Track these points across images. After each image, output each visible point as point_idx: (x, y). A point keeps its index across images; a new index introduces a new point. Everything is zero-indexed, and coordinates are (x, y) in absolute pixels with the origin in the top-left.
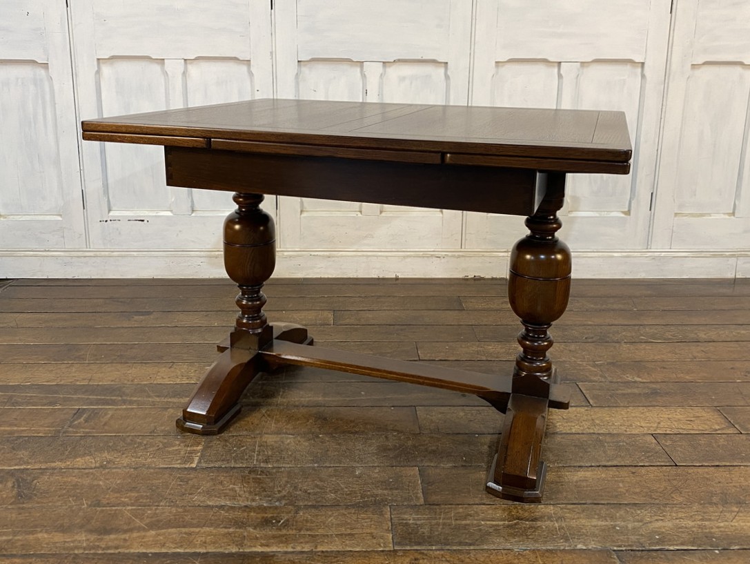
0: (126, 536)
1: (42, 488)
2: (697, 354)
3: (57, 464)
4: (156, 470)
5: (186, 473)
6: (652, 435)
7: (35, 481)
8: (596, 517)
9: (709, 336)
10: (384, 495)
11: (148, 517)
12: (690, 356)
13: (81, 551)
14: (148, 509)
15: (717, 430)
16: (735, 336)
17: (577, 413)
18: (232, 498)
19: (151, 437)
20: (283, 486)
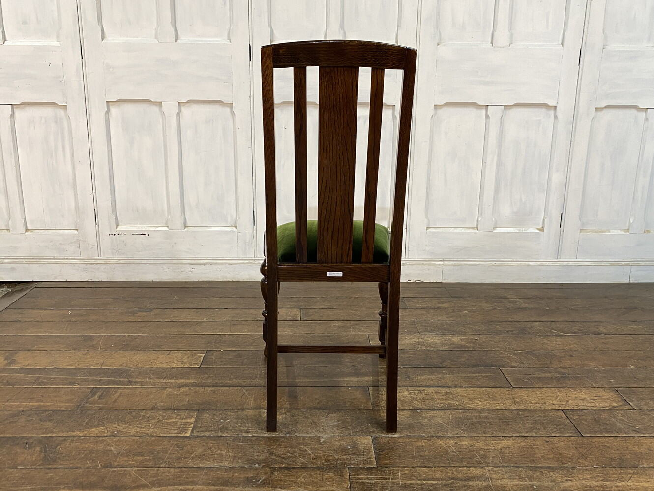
3: (77, 433)
4: (157, 438)
6: (562, 410)
7: (59, 447)
8: (517, 477)
9: (608, 330)
10: (344, 459)
12: (593, 346)
15: (615, 407)
17: (501, 393)
18: (219, 461)
19: (152, 411)
20: (261, 451)
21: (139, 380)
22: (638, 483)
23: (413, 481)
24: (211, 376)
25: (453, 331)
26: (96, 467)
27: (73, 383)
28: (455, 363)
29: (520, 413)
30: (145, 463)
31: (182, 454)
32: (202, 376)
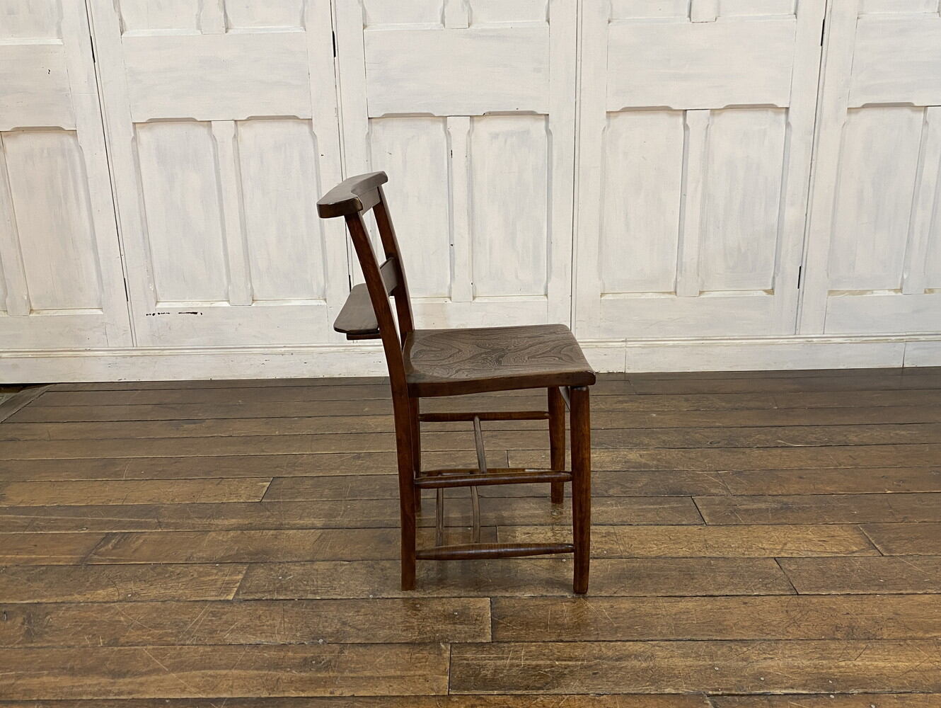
0: (143, 679)
1: (56, 625)
2: (843, 461)
3: (77, 597)
4: (186, 603)
5: (219, 606)
6: (775, 558)
7: (47, 618)
8: (694, 655)
9: (860, 438)
10: (447, 631)
11: (170, 658)
12: (835, 462)
13: (90, 697)
14: (171, 649)
16: (891, 437)
17: (688, 533)
18: (269, 634)
19: (184, 565)
20: (329, 621)
21: (172, 522)
22: (870, 663)
23: (541, 662)
24: (274, 513)
25: (631, 443)
26: (95, 646)
27: (81, 528)
28: (628, 490)
29: (712, 562)
30: (164, 639)
31: (217, 626)
32: (261, 514)
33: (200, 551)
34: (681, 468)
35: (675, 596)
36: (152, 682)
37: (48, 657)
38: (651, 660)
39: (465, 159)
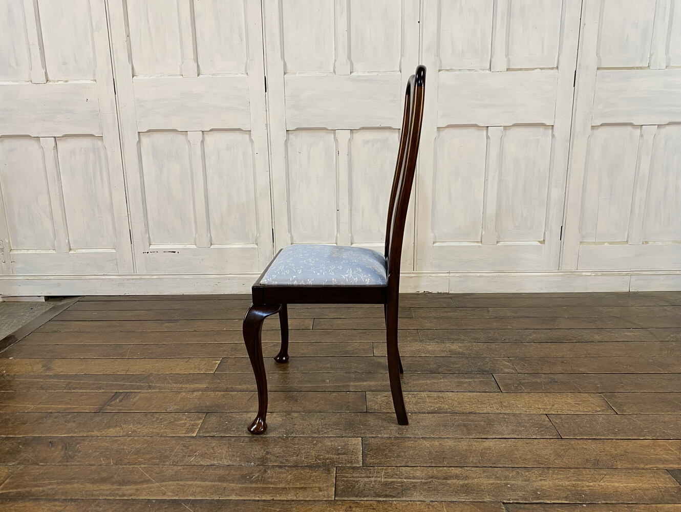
1: (83, 451)
2: (591, 352)
3: (96, 433)
5: (187, 440)
6: (546, 415)
7: (78, 446)
8: (493, 477)
9: (601, 337)
10: (333, 458)
11: (156, 473)
14: (157, 467)
15: (598, 412)
16: (622, 337)
17: (490, 397)
18: (219, 459)
20: (258, 451)
21: (158, 385)
22: (609, 484)
23: (394, 480)
24: (223, 381)
25: (453, 339)
26: (108, 465)
27: (100, 388)
28: (450, 369)
29: (506, 416)
30: (152, 461)
31: (186, 453)
32: (215, 381)
33: (175, 405)
34: (485, 355)
35: (481, 438)
36: (144, 489)
37: (77, 472)
38: (466, 479)
39: (347, 156)
